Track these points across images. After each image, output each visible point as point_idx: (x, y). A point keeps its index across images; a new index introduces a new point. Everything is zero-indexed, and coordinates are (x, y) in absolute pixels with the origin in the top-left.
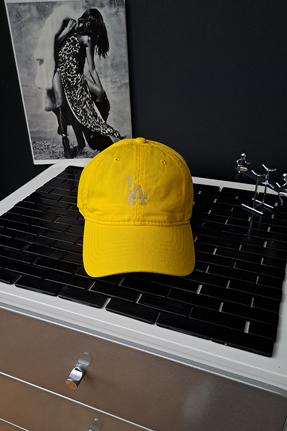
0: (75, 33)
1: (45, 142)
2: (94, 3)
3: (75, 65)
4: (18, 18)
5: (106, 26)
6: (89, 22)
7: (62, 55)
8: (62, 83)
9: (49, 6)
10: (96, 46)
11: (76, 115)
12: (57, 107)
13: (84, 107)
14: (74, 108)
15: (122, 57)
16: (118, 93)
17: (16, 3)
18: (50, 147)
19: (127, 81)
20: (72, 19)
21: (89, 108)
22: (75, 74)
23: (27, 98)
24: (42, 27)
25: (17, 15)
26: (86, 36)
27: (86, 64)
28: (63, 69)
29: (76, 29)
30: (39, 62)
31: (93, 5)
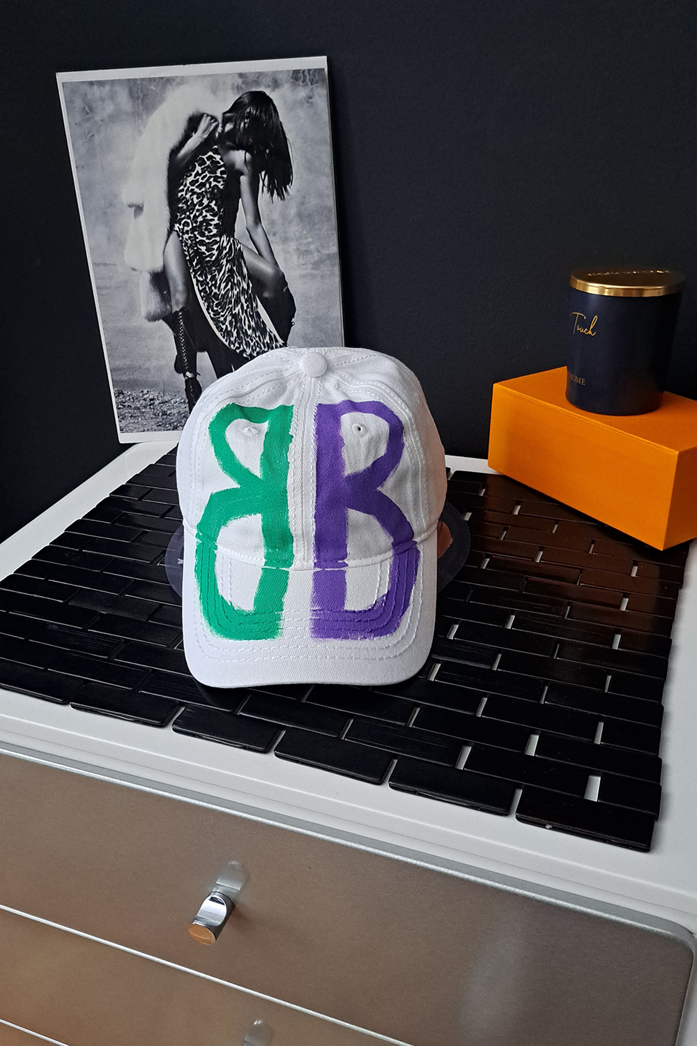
0: (215, 145)
1: (145, 391)
2: (258, 78)
3: (214, 215)
4: (87, 113)
5: (285, 129)
6: (246, 121)
7: (186, 194)
8: (187, 256)
9: (156, 87)
10: (263, 173)
11: (217, 328)
12: (173, 312)
13: (234, 309)
14: (212, 313)
15: (321, 195)
16: (313, 277)
17: (83, 82)
18: (157, 402)
19: (334, 248)
20: (208, 115)
21: (246, 311)
22: (214, 236)
23: (104, 292)
24: (140, 132)
25: (84, 108)
26: (240, 151)
27: (240, 214)
28: (188, 226)
29: (217, 135)
30: (133, 209)
31: (257, 83)
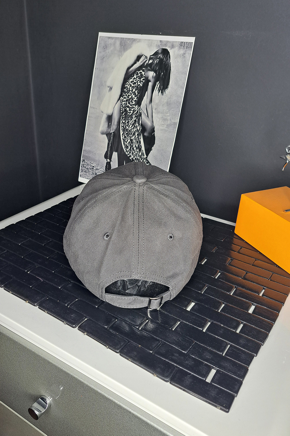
0: (144, 68)
1: (92, 163)
3: (135, 96)
4: (105, 49)
5: (171, 66)
7: (128, 86)
8: (121, 111)
9: (130, 42)
10: (158, 82)
11: (124, 143)
12: (110, 133)
13: (132, 137)
14: (124, 137)
15: (178, 96)
17: (106, 37)
18: (95, 168)
19: (177, 120)
20: (145, 56)
21: (136, 139)
22: (133, 105)
23: (90, 119)
25: (104, 46)
26: (152, 72)
28: (125, 99)
29: (145, 64)
30: (109, 88)
31: (166, 45)
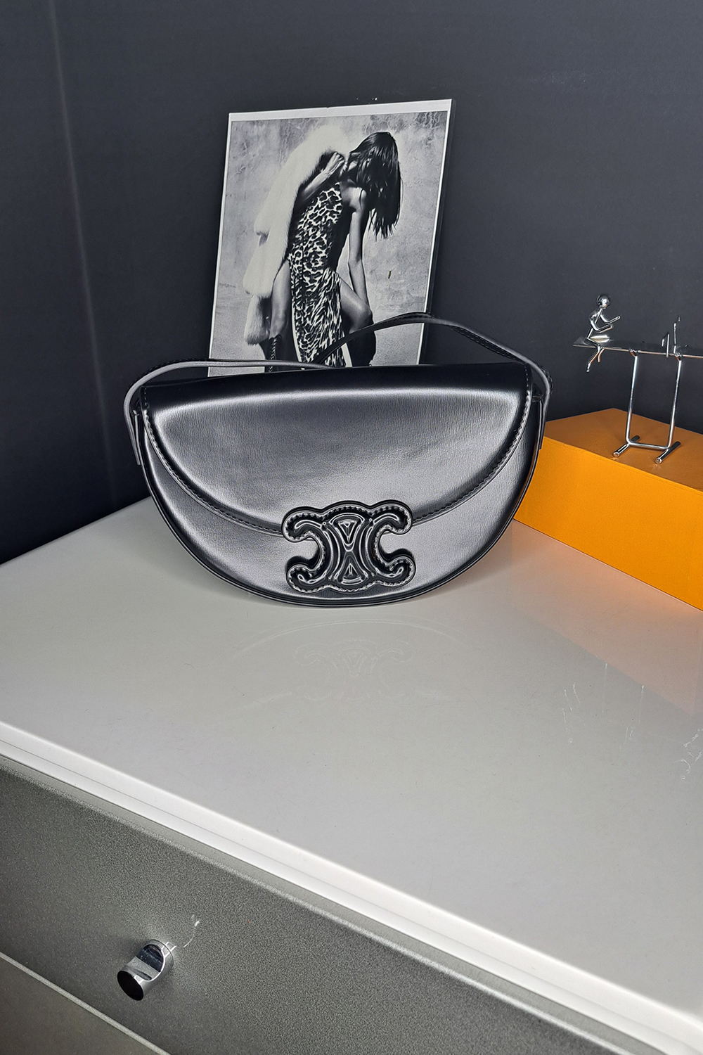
0: (338, 181)
2: (387, 120)
3: (322, 248)
4: (244, 149)
5: (401, 169)
7: (304, 226)
8: (292, 285)
9: (302, 127)
10: (373, 210)
12: (270, 338)
13: (321, 343)
14: (301, 344)
17: (248, 121)
20: (338, 154)
22: (320, 268)
23: (222, 311)
26: (358, 188)
27: (345, 249)
28: (299, 256)
30: (260, 237)
31: (385, 124)
